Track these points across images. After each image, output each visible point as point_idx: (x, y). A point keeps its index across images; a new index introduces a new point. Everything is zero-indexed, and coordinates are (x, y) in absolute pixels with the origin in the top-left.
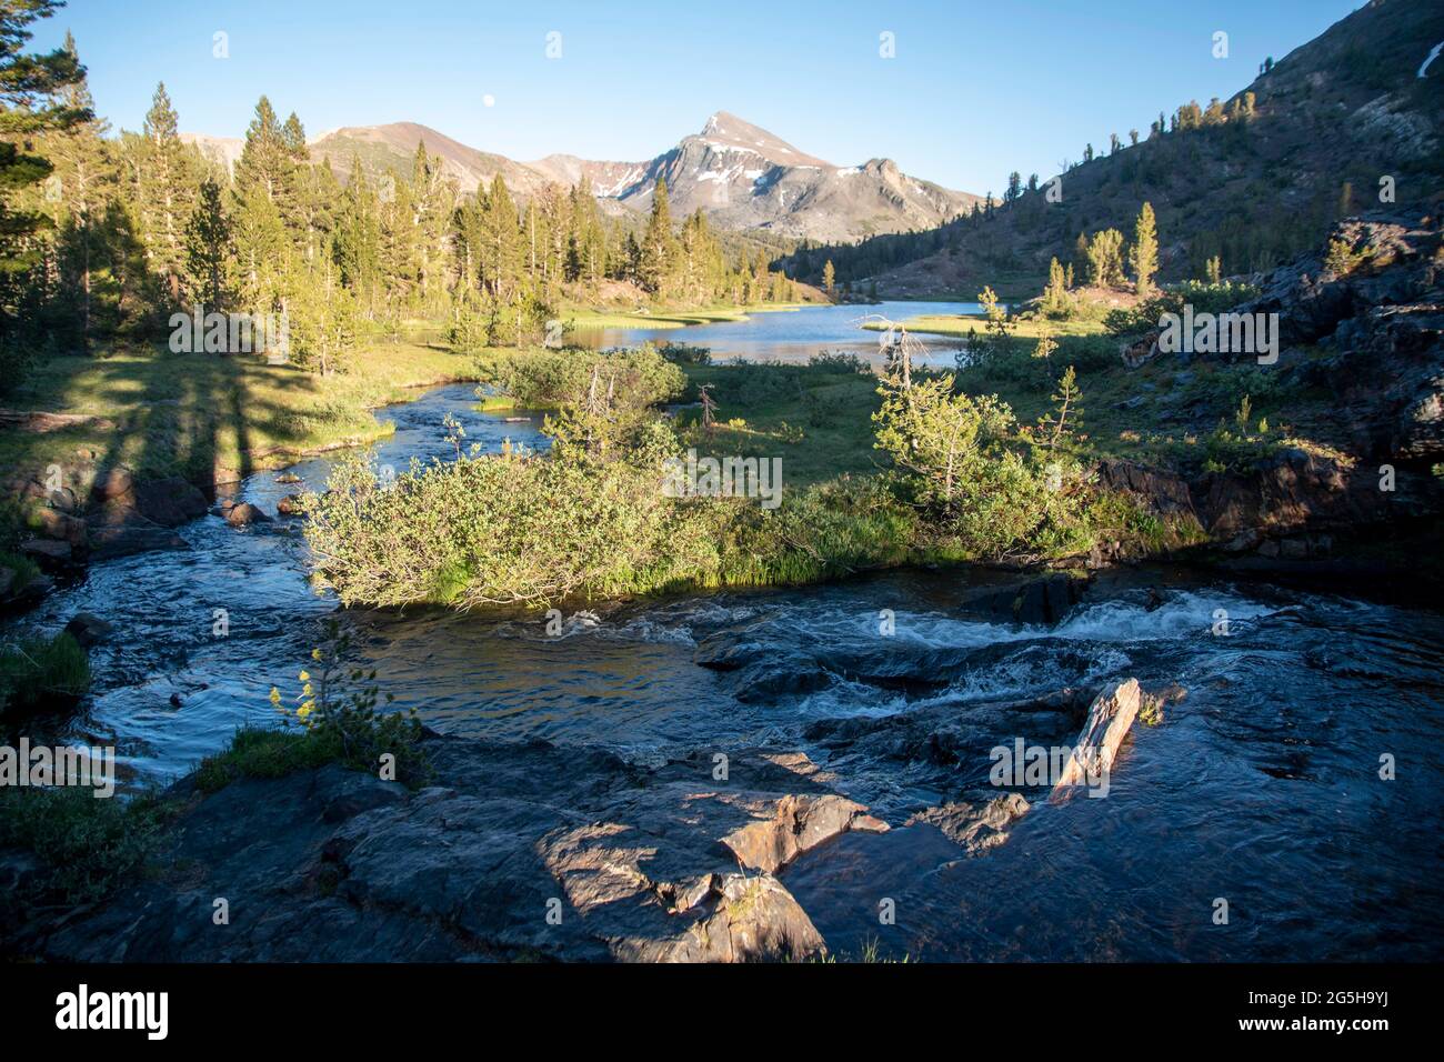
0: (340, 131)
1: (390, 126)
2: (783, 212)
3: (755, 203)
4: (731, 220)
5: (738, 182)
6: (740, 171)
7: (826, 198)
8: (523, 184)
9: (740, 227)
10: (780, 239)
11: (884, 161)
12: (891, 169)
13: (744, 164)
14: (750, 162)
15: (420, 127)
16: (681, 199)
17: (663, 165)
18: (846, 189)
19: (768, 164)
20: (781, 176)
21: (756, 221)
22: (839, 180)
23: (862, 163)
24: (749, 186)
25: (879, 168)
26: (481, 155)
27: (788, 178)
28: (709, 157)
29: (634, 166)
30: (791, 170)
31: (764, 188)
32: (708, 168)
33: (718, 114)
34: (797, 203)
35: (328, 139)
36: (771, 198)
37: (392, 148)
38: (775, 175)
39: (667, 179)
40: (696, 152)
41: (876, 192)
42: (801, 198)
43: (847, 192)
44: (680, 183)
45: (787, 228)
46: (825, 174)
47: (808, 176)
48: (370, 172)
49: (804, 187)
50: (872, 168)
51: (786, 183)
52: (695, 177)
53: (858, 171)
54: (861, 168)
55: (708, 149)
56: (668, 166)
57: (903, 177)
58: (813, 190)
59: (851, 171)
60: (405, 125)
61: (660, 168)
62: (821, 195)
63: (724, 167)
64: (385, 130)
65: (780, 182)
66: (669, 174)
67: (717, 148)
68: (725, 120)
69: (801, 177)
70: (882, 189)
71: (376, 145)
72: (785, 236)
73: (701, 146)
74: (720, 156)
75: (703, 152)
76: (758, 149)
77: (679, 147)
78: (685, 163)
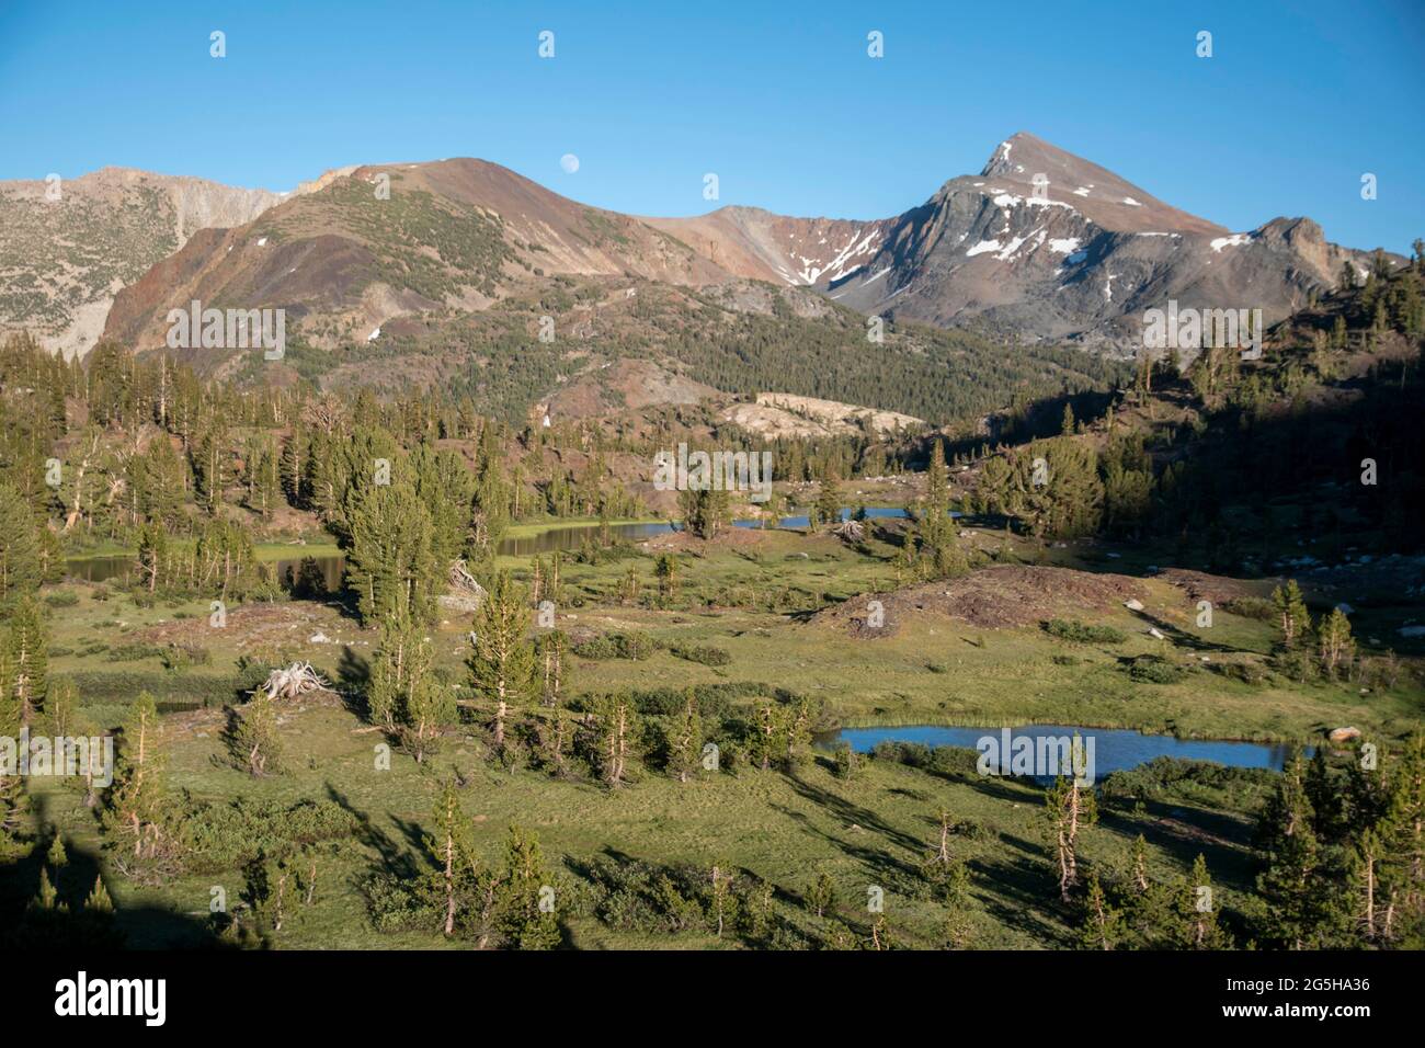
0: (356, 173)
1: (439, 164)
2: (1108, 314)
3: (1062, 296)
4: (1017, 325)
5: (1037, 259)
6: (1041, 240)
7: (1187, 288)
8: (656, 263)
9: (1030, 339)
10: (1096, 360)
11: (1297, 222)
12: (1311, 235)
13: (1049, 228)
14: (1060, 224)
15: (491, 166)
16: (934, 289)
17: (908, 229)
18: (1224, 271)
19: (1090, 228)
20: (1111, 249)
21: (1061, 328)
22: (1214, 255)
23: (1256, 226)
24: (1056, 266)
25: (1287, 236)
26: (589, 215)
27: (1122, 254)
28: (988, 215)
29: (865, 228)
30: (1128, 238)
31: (1080, 271)
32: (986, 236)
33: (1014, 139)
34: (1135, 297)
35: (335, 186)
36: (1090, 287)
37: (439, 202)
38: (1100, 246)
39: (912, 253)
40: (965, 206)
41: (1279, 277)
42: (1142, 289)
43: (1225, 280)
44: (935, 260)
45: (1110, 342)
46: (1188, 246)
47: (1158, 249)
48: (398, 241)
49: (1149, 269)
50: (1275, 236)
51: (1119, 263)
52: (962, 249)
53: (1248, 241)
54: (1254, 235)
55: (987, 201)
56: (916, 231)
57: (1333, 251)
58: (1164, 274)
59: (1236, 241)
60: (465, 163)
61: (903, 234)
62: (1178, 283)
63: (1013, 233)
64: (430, 172)
65: (1108, 261)
66: (918, 244)
67: (1002, 200)
68: (1028, 151)
69: (1146, 249)
70: (1289, 272)
71: (414, 195)
72: (1105, 356)
73: (975, 196)
74: (1007, 214)
75: (977, 207)
76: (1076, 200)
77: (937, 199)
78: (945, 226)
